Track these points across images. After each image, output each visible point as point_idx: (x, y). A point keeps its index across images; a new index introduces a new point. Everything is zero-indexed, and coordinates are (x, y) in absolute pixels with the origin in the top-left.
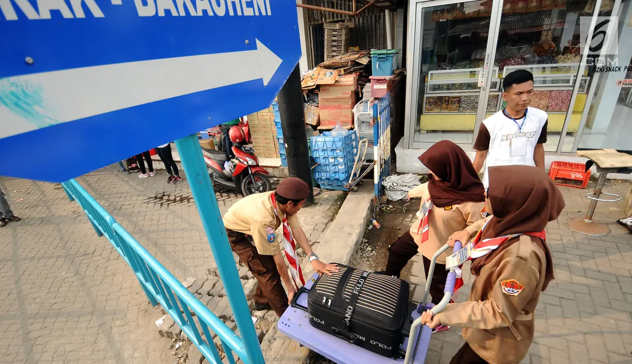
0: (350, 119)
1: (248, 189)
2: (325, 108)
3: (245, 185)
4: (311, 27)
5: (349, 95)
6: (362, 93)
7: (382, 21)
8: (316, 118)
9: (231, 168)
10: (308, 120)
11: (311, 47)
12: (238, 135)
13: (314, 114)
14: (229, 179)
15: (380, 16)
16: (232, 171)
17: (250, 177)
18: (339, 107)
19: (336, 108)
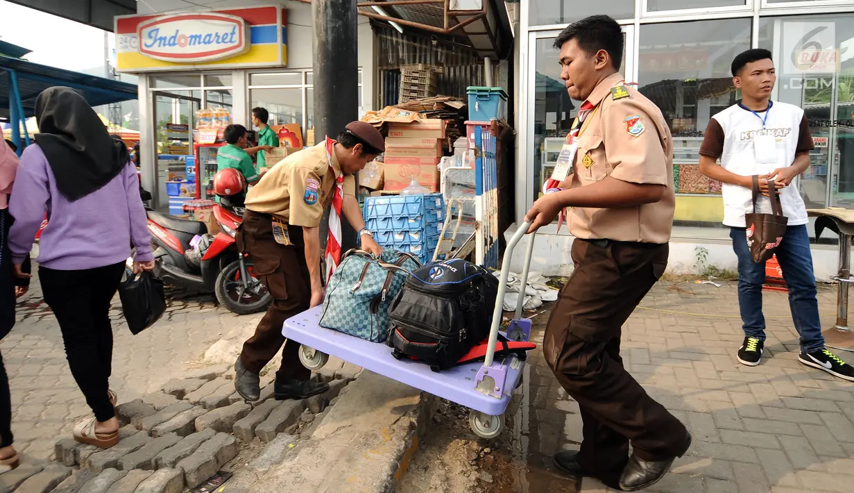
0: (434, 181)
1: (229, 287)
2: (393, 161)
3: (223, 278)
4: (382, 72)
5: (433, 145)
6: (453, 148)
7: (479, 74)
8: (378, 178)
9: (203, 247)
10: (365, 180)
11: (380, 97)
12: (231, 182)
13: (375, 171)
14: (193, 268)
15: (477, 68)
16: (205, 252)
17: (239, 264)
18: (417, 162)
19: (412, 163)
